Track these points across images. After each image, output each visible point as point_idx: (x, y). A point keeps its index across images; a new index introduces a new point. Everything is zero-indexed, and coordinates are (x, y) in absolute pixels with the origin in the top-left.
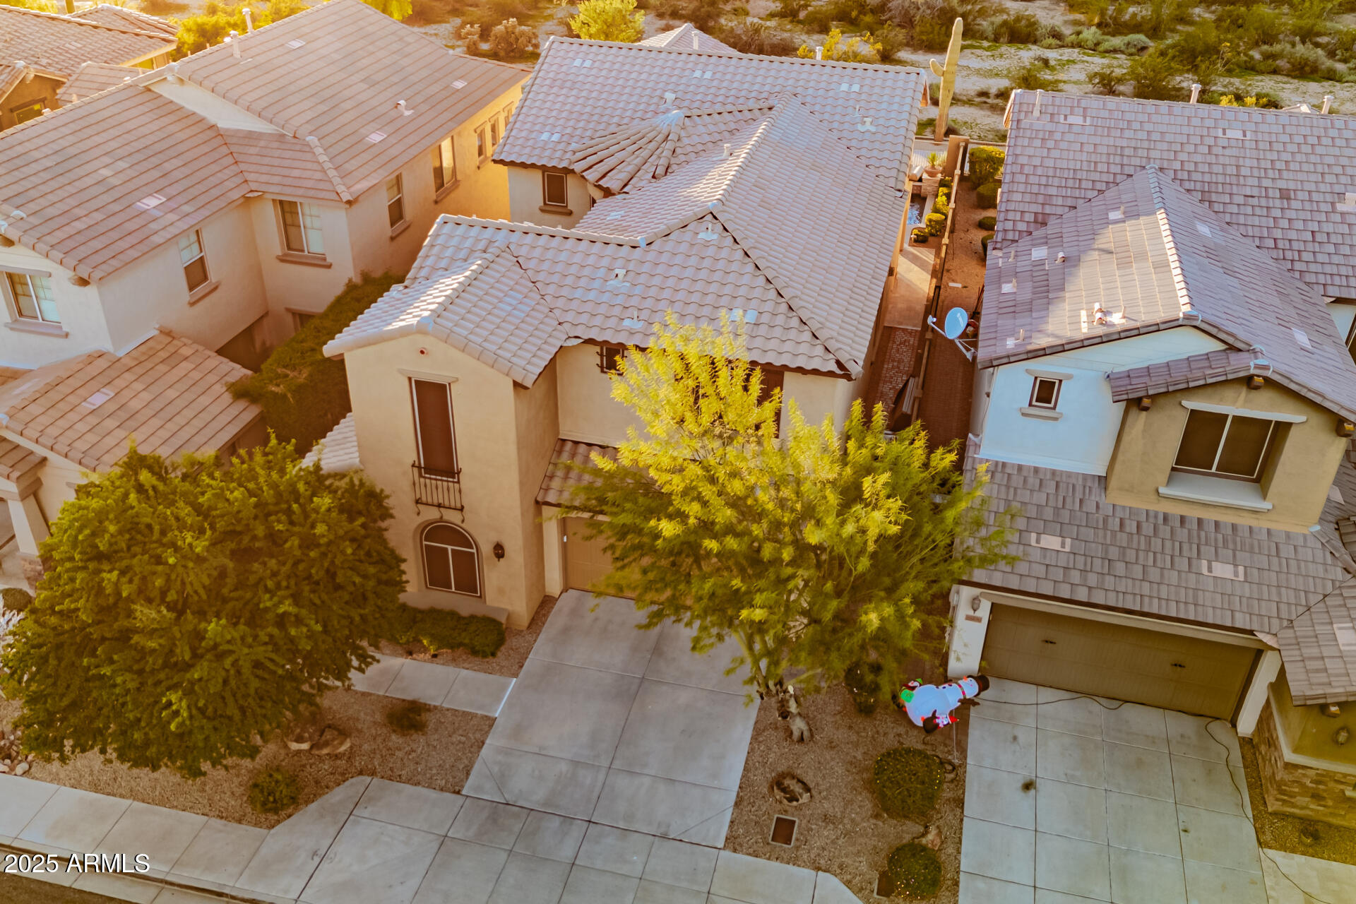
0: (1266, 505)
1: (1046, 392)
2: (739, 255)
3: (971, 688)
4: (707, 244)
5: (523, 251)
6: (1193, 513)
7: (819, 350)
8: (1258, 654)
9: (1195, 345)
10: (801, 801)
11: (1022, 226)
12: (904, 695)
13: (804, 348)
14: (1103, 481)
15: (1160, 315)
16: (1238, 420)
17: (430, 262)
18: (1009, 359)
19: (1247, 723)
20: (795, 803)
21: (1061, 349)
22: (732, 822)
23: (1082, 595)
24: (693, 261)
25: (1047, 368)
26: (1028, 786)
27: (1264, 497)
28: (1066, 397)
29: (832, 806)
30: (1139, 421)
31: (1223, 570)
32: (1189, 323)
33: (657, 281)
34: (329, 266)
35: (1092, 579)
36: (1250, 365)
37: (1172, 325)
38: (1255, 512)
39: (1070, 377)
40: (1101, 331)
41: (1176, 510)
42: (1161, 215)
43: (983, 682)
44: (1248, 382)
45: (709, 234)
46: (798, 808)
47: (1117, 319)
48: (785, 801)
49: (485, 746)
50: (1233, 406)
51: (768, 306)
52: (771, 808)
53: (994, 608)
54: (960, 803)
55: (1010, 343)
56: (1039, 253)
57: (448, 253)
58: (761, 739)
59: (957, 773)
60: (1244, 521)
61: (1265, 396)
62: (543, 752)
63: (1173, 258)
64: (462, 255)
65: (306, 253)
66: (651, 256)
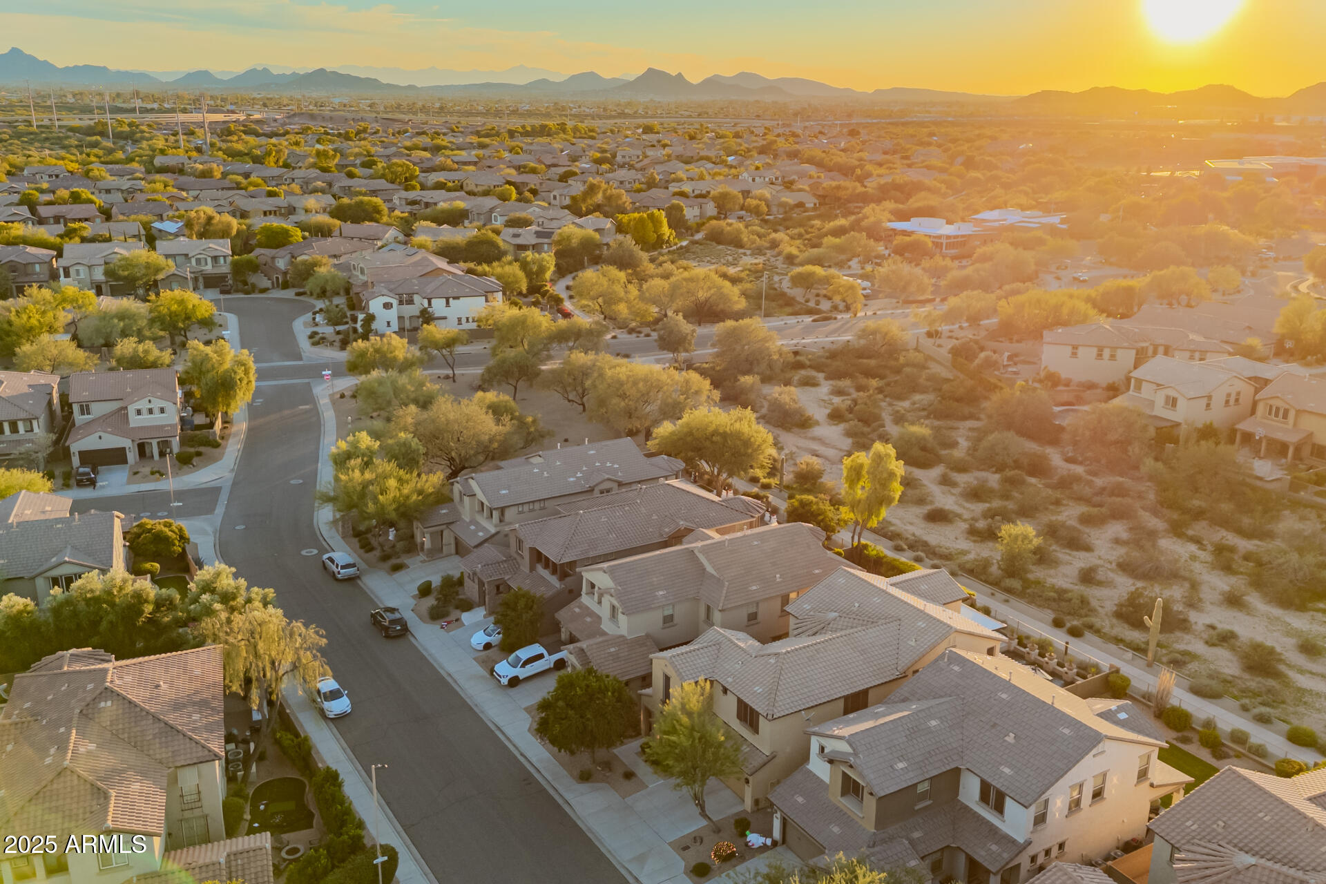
0: (862, 815)
1: (822, 750)
25: (822, 741)
38: (859, 817)
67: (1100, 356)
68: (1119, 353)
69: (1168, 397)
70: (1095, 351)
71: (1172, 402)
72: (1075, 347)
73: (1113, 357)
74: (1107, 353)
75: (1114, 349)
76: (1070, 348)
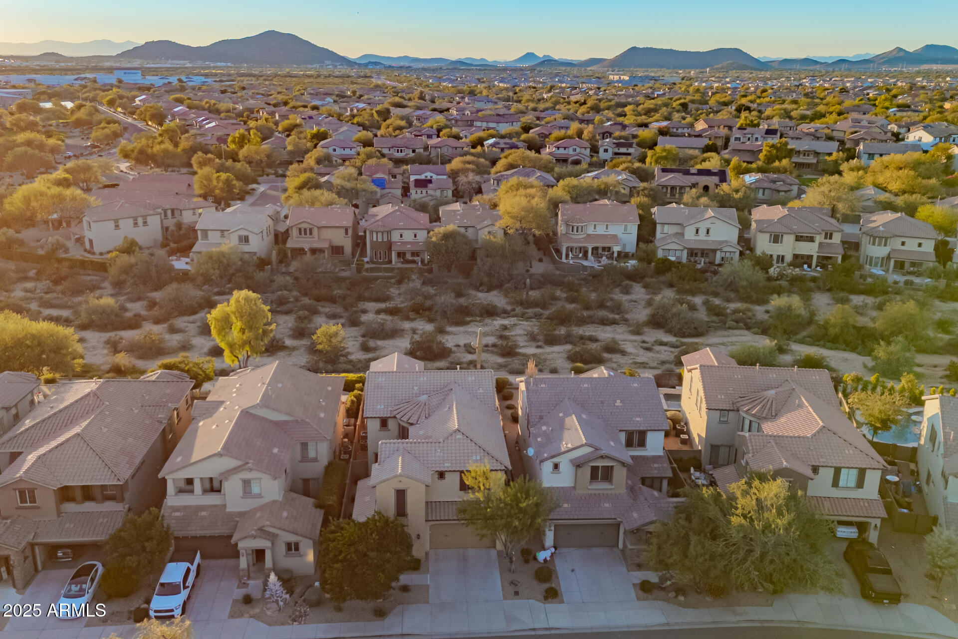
0: (613, 487)
1: (556, 466)
2: (469, 441)
3: (553, 550)
4: (459, 439)
5: (409, 448)
6: (597, 492)
7: (499, 464)
8: (619, 525)
9: (588, 450)
10: (519, 586)
11: (537, 420)
12: (537, 554)
13: (495, 464)
14: (574, 488)
15: (579, 444)
16: (602, 467)
17: (383, 456)
18: (546, 459)
19: (621, 546)
20: (517, 586)
21: (558, 455)
22: (503, 593)
23: (576, 517)
24: (457, 444)
25: (556, 460)
26: (573, 571)
27: (612, 484)
28: (561, 467)
29: (527, 586)
30: (580, 470)
31: (607, 505)
32: (586, 445)
33: (450, 451)
34: (318, 461)
35: (577, 513)
36: (602, 453)
37: (582, 446)
38: (611, 489)
39: (561, 462)
40: (566, 449)
41: (593, 492)
42: (574, 416)
43: (555, 548)
44: (602, 457)
45: (459, 436)
46: (518, 588)
47: (570, 446)
48: (515, 587)
49: (429, 591)
50: (600, 463)
51: (482, 454)
52: (511, 589)
53: (555, 526)
54: (557, 578)
55: (546, 455)
56: (544, 428)
57: (387, 453)
58: (503, 574)
59: (555, 571)
60: (609, 492)
61: (606, 460)
63: (579, 427)
64: (392, 452)
65: (309, 458)
66: (445, 445)
67: (136, 224)
68: (149, 219)
69: (240, 237)
70: (131, 221)
71: (245, 239)
72: (116, 221)
73: (145, 223)
74: (140, 221)
75: (145, 217)
76: (113, 222)
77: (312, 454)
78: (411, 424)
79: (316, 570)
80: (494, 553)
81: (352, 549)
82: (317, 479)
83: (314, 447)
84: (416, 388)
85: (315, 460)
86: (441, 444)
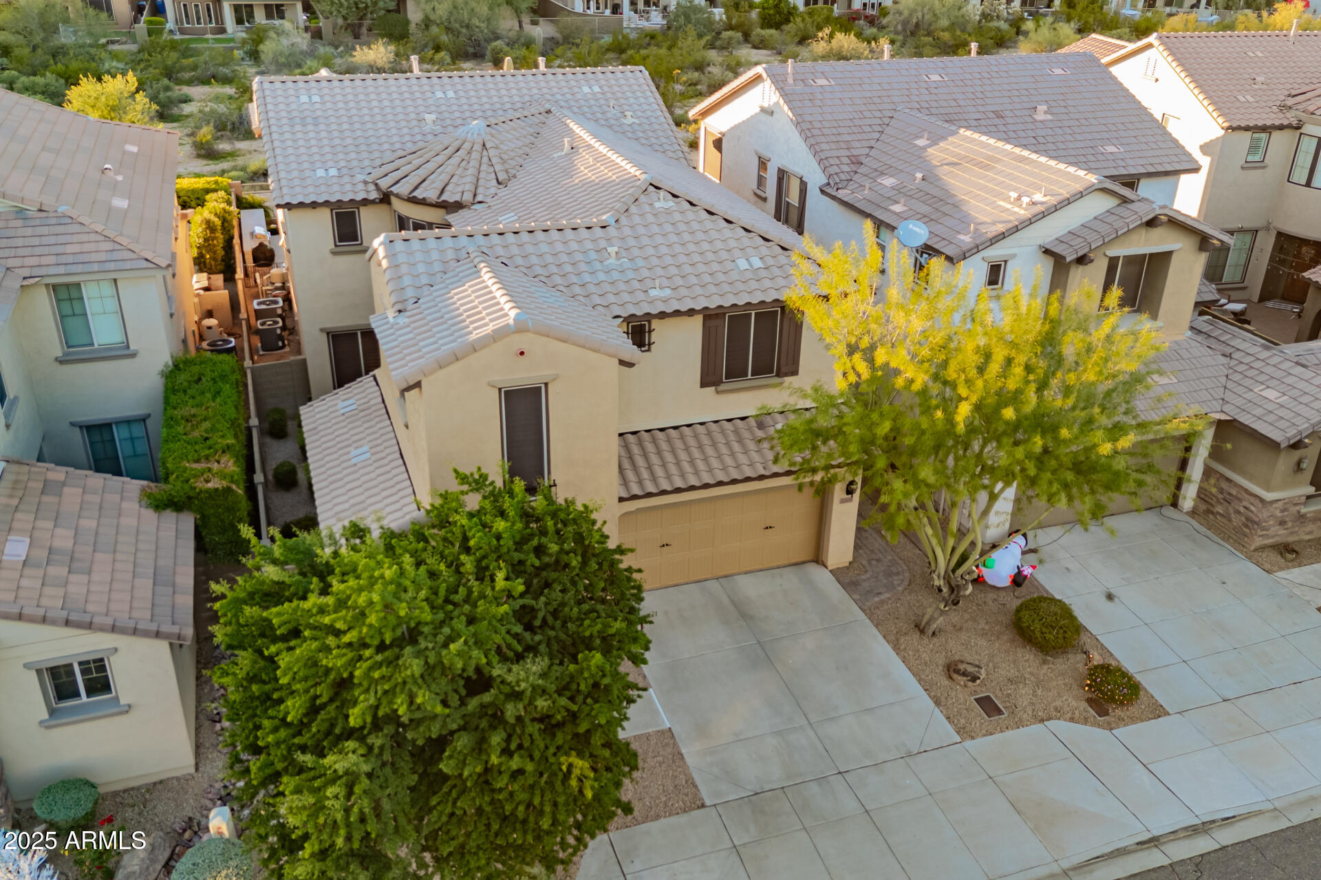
0: (1160, 324)
1: (995, 274)
2: (703, 215)
3: (1022, 543)
4: (666, 211)
5: (498, 251)
10: (982, 677)
15: (1076, 186)
18: (978, 249)
19: (1187, 500)
20: (978, 681)
21: (1002, 236)
22: (948, 718)
24: (668, 227)
25: (995, 253)
26: (1109, 597)
28: (1011, 275)
29: (1006, 670)
30: (1077, 276)
32: (1102, 186)
33: (650, 251)
34: (133, 355)
36: (1154, 207)
37: (1091, 190)
39: (1014, 256)
43: (1023, 534)
45: (663, 202)
46: (983, 684)
48: (970, 684)
49: (685, 756)
51: (765, 252)
52: (963, 695)
57: (421, 268)
58: (903, 647)
62: (741, 737)
65: (96, 346)
66: (626, 232)
77: (104, 332)
78: (457, 206)
79: (198, 748)
80: (822, 576)
81: (413, 665)
82: (143, 420)
83: (111, 305)
84: (430, 118)
85: (124, 352)
86: (612, 231)
